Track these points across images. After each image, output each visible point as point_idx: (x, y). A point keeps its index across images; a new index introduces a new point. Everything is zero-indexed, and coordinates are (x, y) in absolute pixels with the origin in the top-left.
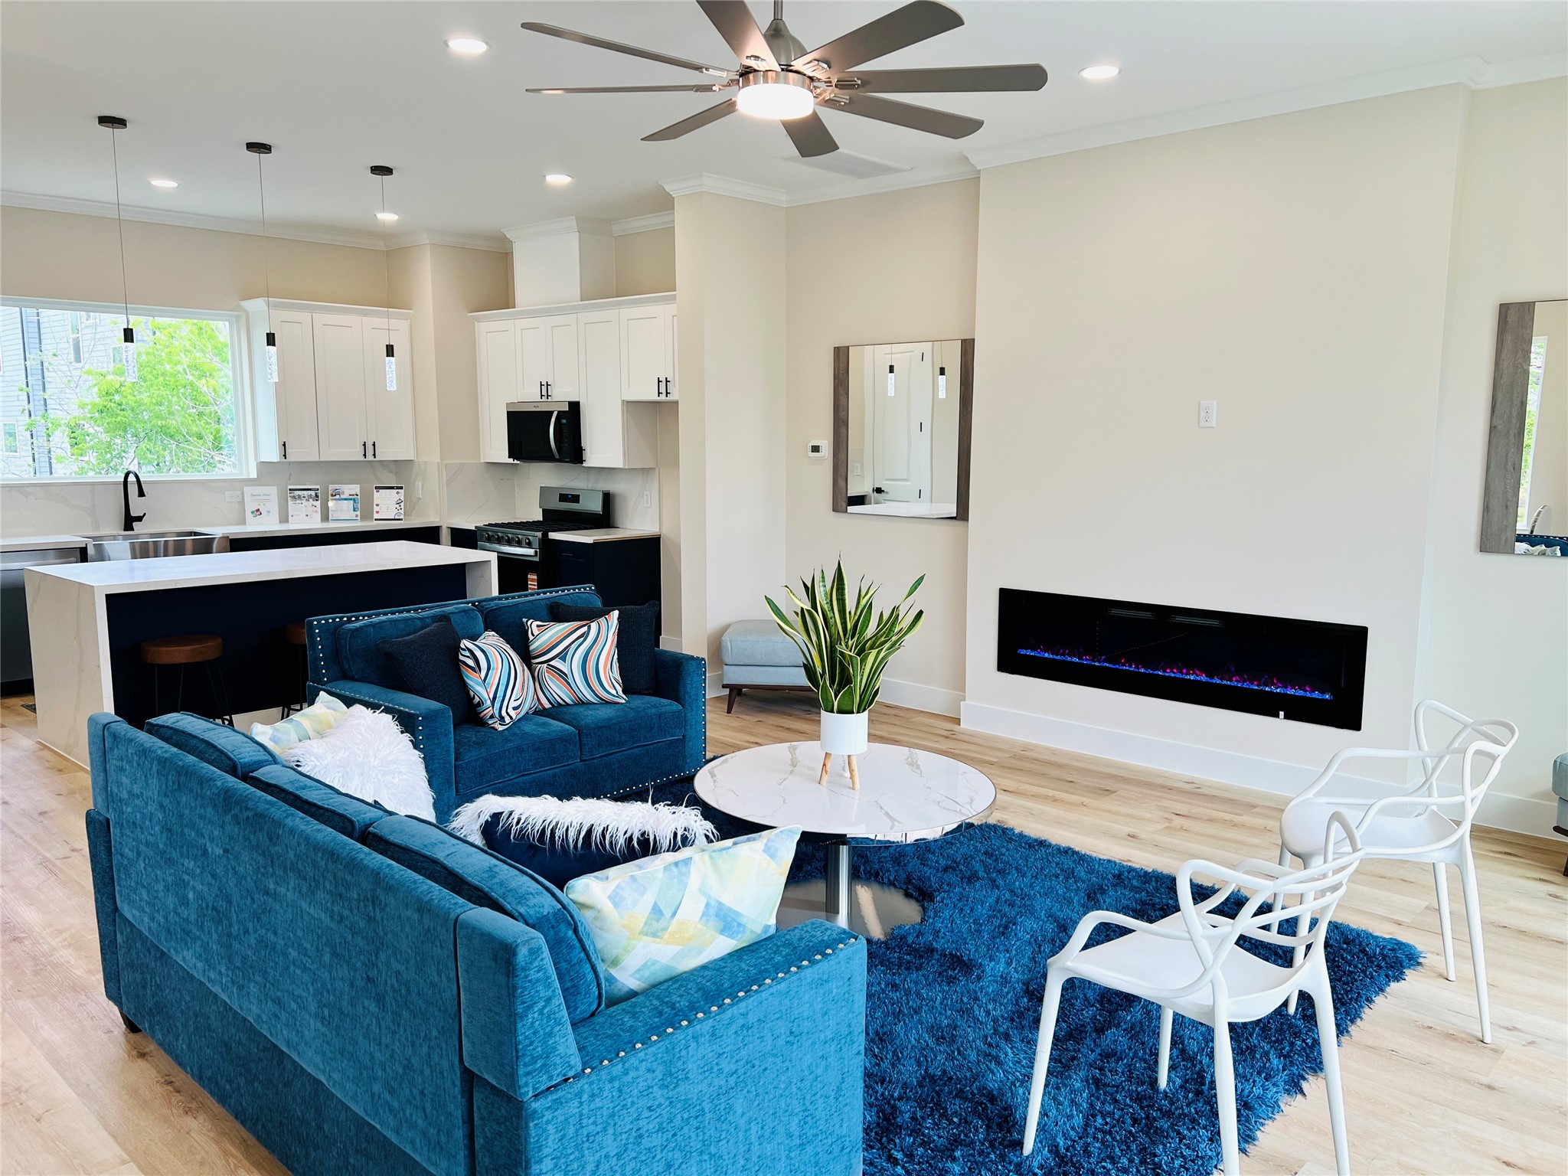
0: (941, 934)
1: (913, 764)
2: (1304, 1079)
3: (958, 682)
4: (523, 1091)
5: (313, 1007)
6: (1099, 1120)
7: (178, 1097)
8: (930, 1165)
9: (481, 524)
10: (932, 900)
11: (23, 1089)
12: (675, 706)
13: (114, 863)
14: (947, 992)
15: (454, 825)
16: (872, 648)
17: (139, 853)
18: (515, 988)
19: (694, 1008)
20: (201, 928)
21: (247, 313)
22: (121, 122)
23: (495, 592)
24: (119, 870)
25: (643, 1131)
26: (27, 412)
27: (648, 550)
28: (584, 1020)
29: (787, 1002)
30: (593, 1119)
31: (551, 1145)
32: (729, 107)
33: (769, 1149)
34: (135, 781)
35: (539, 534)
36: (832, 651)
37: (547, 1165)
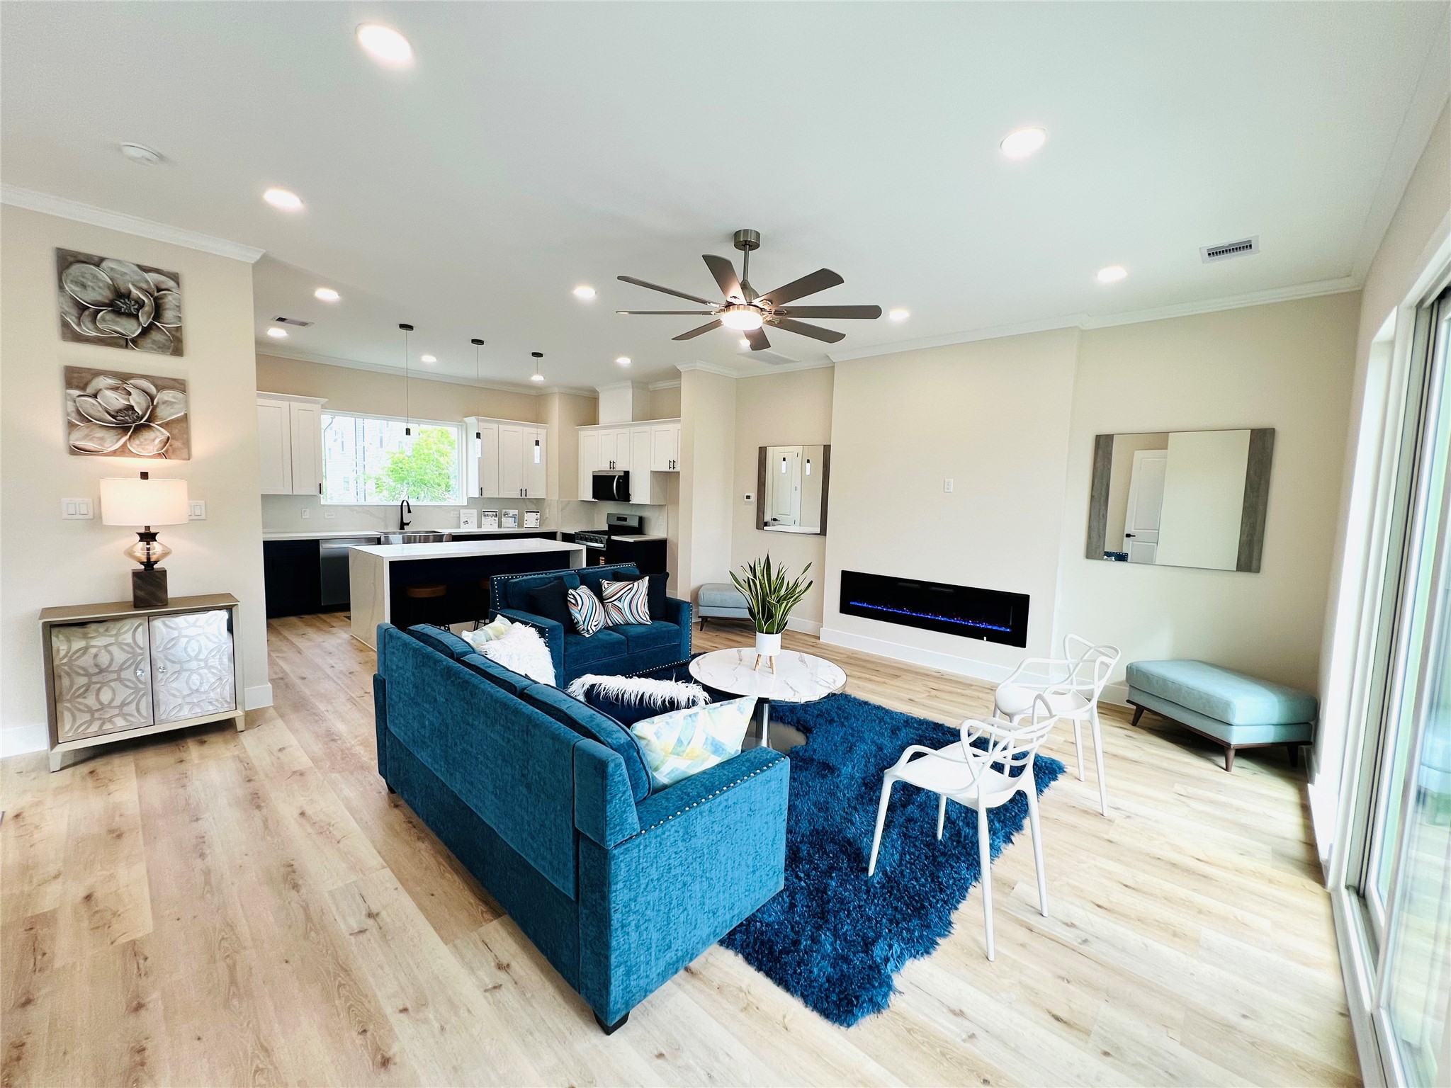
0: (817, 752)
1: (802, 661)
2: (1012, 834)
3: (819, 618)
4: (608, 843)
5: (491, 788)
6: (908, 857)
7: (414, 831)
8: (819, 881)
9: (577, 531)
10: (811, 732)
11: (332, 824)
12: (676, 627)
13: (387, 703)
14: (822, 783)
15: (570, 690)
16: (784, 600)
17: (400, 698)
18: (606, 786)
19: (700, 796)
20: (431, 741)
21: (466, 424)
22: (410, 328)
23: (584, 566)
24: (389, 708)
25: (672, 866)
26: (355, 472)
27: (661, 545)
28: (641, 801)
29: (749, 792)
30: (645, 859)
31: (622, 874)
32: (717, 324)
33: (737, 874)
34: (400, 660)
35: (606, 537)
36: (764, 600)
37: (620, 885)
